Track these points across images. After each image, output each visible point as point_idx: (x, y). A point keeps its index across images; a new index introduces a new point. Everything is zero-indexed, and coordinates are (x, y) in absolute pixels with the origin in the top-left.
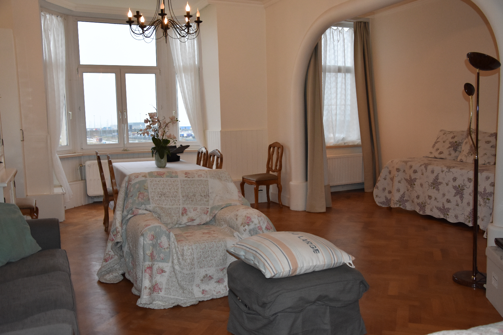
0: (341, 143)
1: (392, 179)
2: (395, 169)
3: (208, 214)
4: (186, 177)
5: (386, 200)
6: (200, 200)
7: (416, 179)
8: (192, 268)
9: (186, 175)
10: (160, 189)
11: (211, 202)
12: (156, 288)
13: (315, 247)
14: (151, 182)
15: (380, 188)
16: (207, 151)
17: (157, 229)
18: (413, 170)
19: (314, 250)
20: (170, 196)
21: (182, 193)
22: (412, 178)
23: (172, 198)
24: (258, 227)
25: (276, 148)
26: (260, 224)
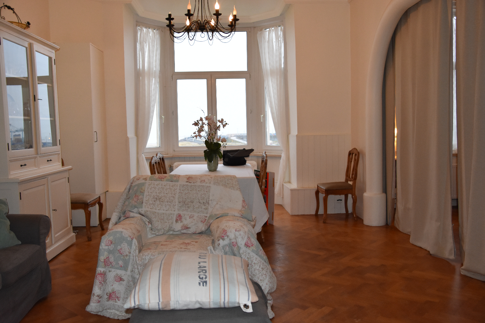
3: (205, 223)
4: (187, 182)
6: (198, 207)
9: (188, 179)
10: (156, 193)
11: (210, 210)
12: (113, 296)
13: (206, 278)
14: (149, 185)
17: (118, 235)
19: (200, 282)
20: (166, 201)
21: (179, 198)
23: (167, 204)
24: (233, 242)
25: (354, 155)
26: (236, 239)
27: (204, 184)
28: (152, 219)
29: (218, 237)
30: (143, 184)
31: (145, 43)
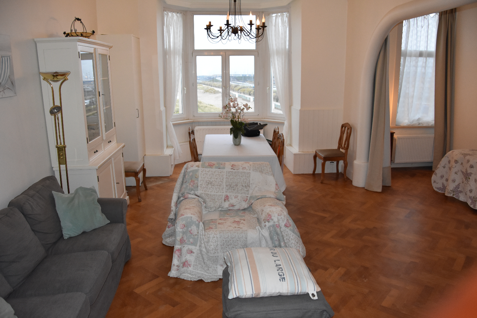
0: (416, 123)
1: (450, 169)
2: (454, 160)
3: (247, 202)
4: (232, 169)
5: (443, 186)
6: (241, 190)
7: (471, 173)
8: (215, 253)
9: (232, 167)
10: (208, 178)
11: (251, 191)
12: (186, 264)
13: (284, 275)
14: (202, 171)
15: (439, 175)
16: (278, 132)
17: (188, 219)
18: (470, 165)
19: (280, 278)
20: (216, 185)
21: (226, 182)
22: (468, 172)
23: (217, 187)
24: (276, 225)
25: (346, 128)
26: (278, 222)
27: (245, 171)
28: (206, 200)
29: (264, 220)
30: (197, 171)
31: (171, 26)
